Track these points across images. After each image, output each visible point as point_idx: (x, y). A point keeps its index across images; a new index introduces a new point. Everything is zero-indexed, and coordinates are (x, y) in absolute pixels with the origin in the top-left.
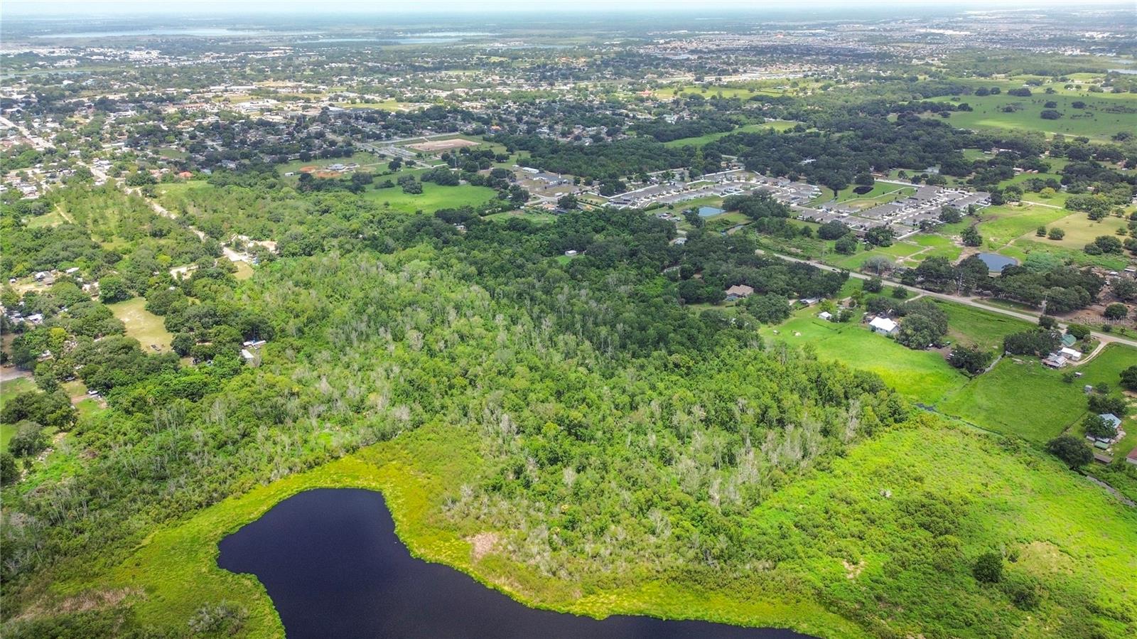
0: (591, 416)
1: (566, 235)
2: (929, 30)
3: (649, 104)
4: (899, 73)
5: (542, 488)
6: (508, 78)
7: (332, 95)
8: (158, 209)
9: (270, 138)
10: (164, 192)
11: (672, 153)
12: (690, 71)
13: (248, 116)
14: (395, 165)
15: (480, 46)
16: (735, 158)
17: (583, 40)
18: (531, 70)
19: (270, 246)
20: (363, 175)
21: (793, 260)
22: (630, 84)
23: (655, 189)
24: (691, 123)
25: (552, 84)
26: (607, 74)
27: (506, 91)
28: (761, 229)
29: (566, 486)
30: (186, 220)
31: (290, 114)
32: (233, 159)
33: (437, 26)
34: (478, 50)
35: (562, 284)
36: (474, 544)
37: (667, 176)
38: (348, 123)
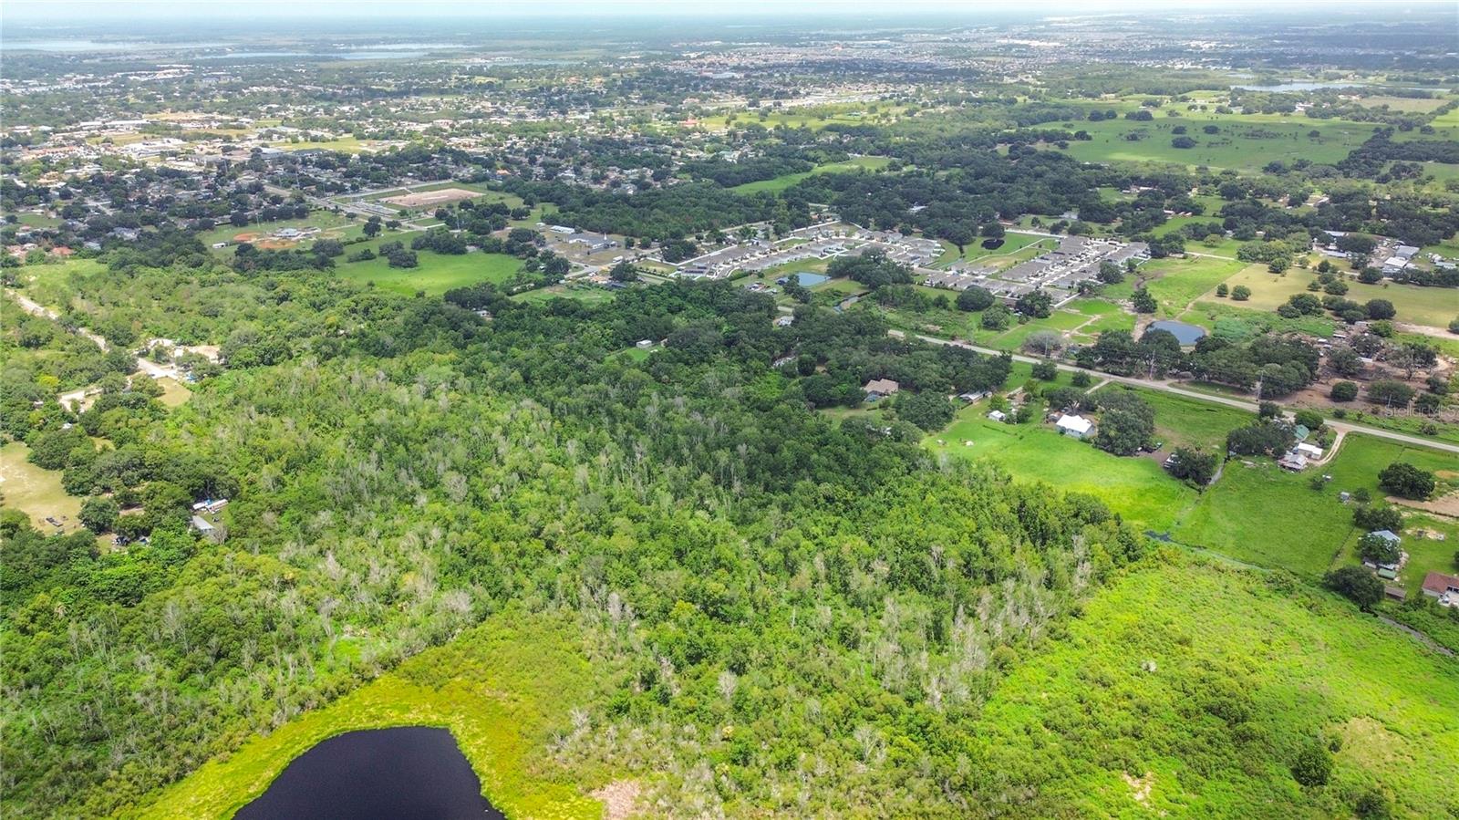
0: (734, 585)
1: (634, 319)
2: (1011, 41)
3: (697, 136)
4: (993, 94)
5: (690, 702)
6: (503, 105)
7: (263, 131)
8: (29, 306)
9: (181, 192)
10: (33, 279)
11: (744, 202)
12: (739, 94)
13: (144, 164)
14: (372, 228)
15: (454, 62)
16: (825, 208)
17: (592, 54)
18: (532, 94)
19: (210, 353)
20: (330, 244)
21: (941, 342)
22: (666, 110)
23: (733, 251)
24: (759, 162)
25: (564, 112)
26: (634, 97)
27: (505, 122)
28: (883, 299)
29: (723, 696)
30: (73, 321)
31: (206, 159)
32: (132, 226)
33: (390, 36)
34: (455, 68)
35: (646, 391)
36: (605, 801)
37: (745, 233)
38: (294, 171)
